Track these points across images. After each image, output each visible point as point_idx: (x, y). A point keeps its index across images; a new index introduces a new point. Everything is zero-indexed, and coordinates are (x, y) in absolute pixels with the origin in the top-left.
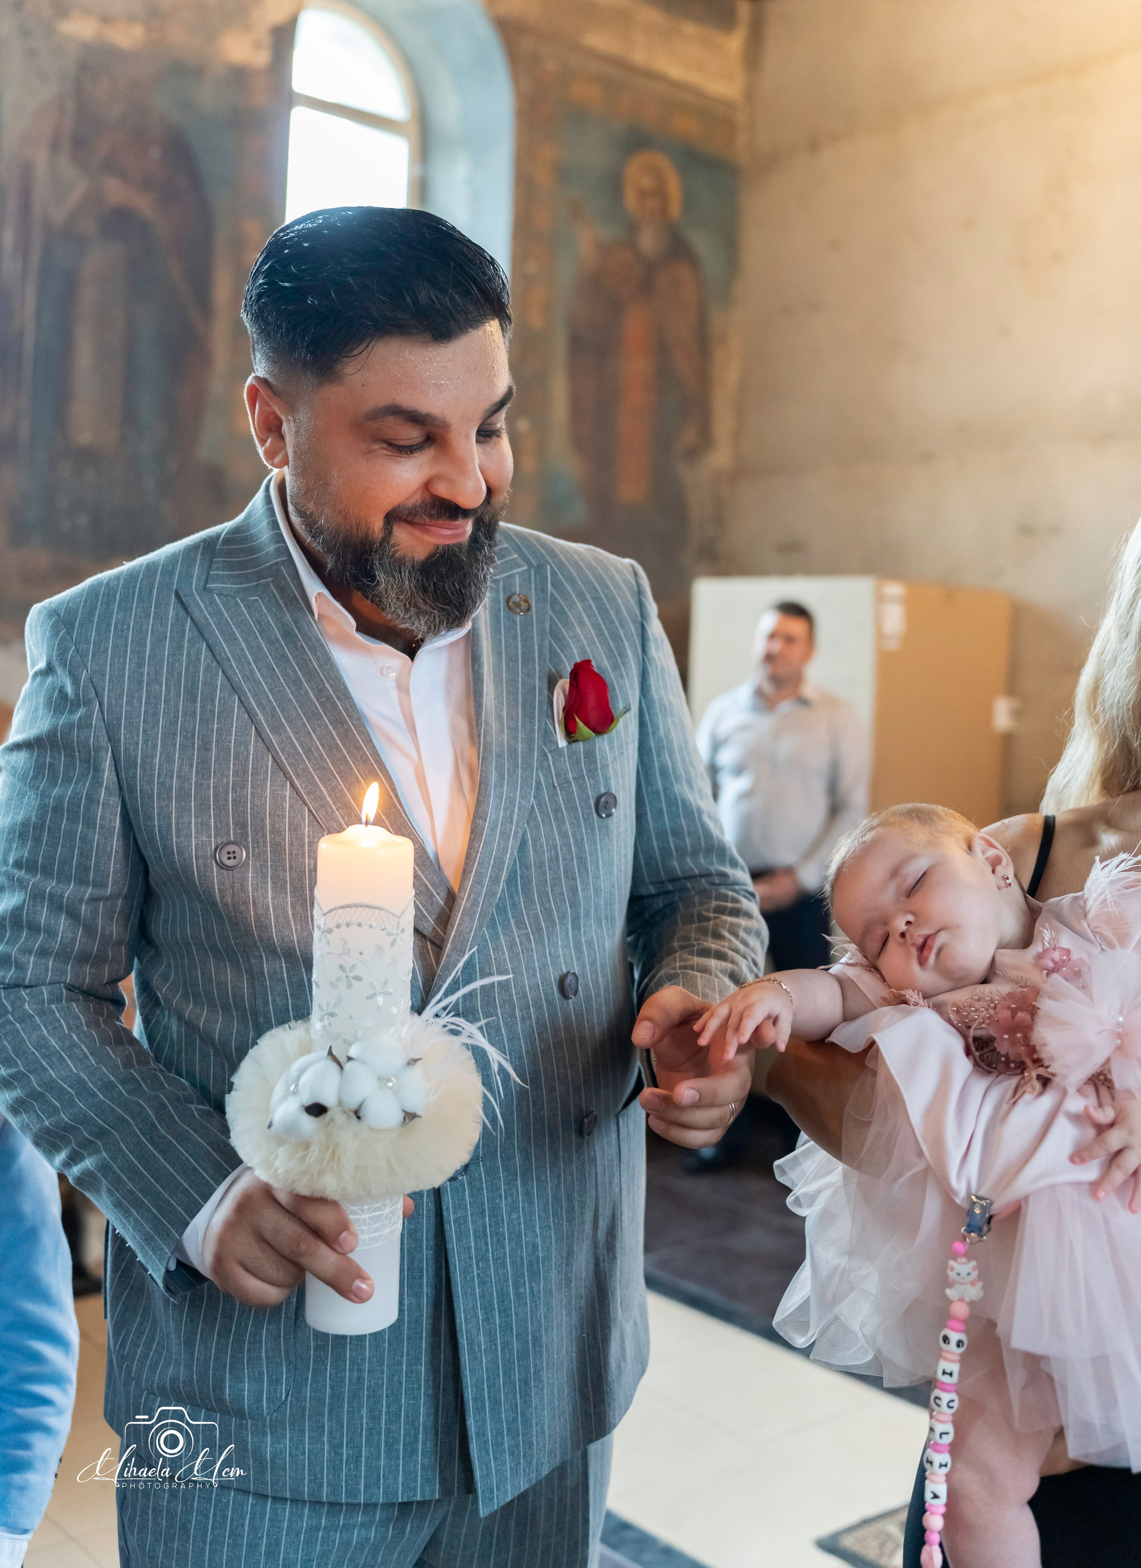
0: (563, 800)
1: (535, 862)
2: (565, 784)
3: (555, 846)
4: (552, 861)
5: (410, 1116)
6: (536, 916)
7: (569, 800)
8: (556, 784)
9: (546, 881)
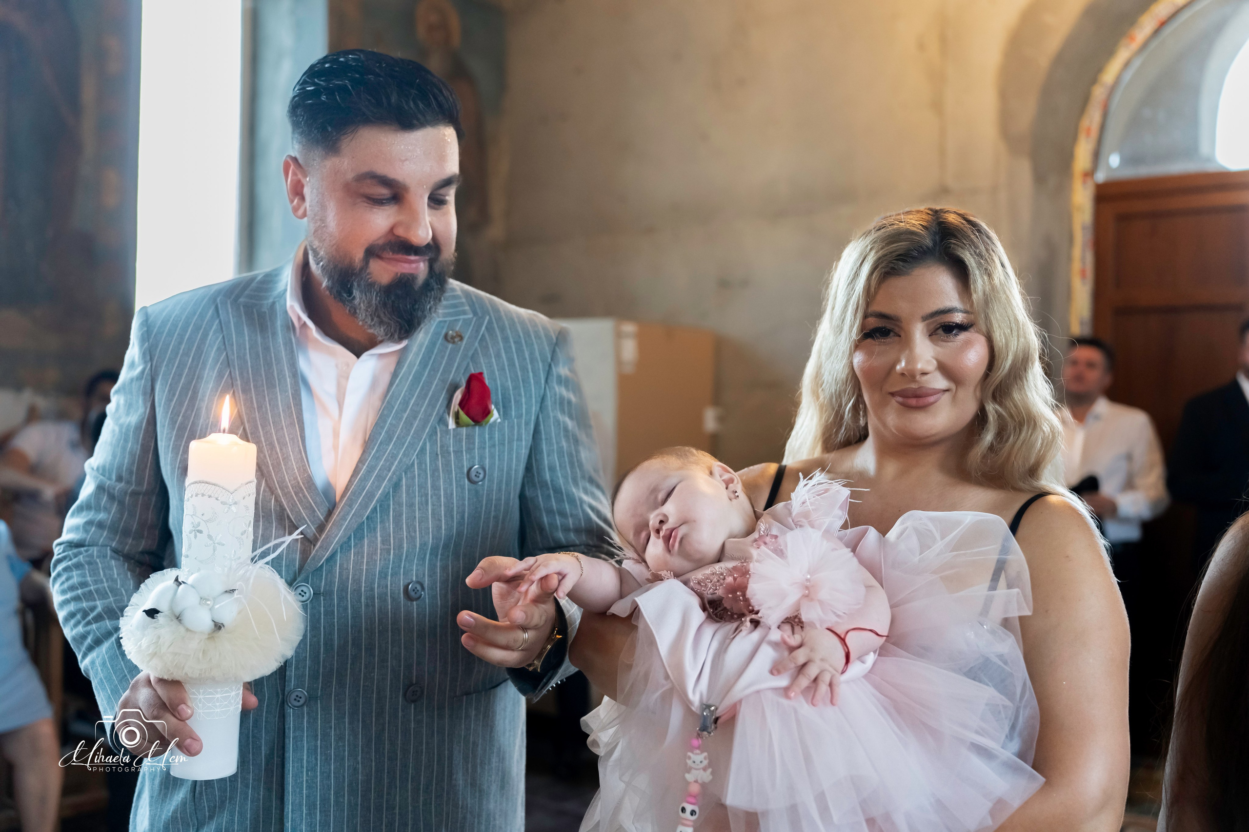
0: (442, 464)
1: (406, 501)
2: (445, 452)
3: (427, 495)
4: (422, 504)
5: (218, 626)
6: (401, 540)
7: (447, 464)
8: (439, 453)
9: (415, 517)
